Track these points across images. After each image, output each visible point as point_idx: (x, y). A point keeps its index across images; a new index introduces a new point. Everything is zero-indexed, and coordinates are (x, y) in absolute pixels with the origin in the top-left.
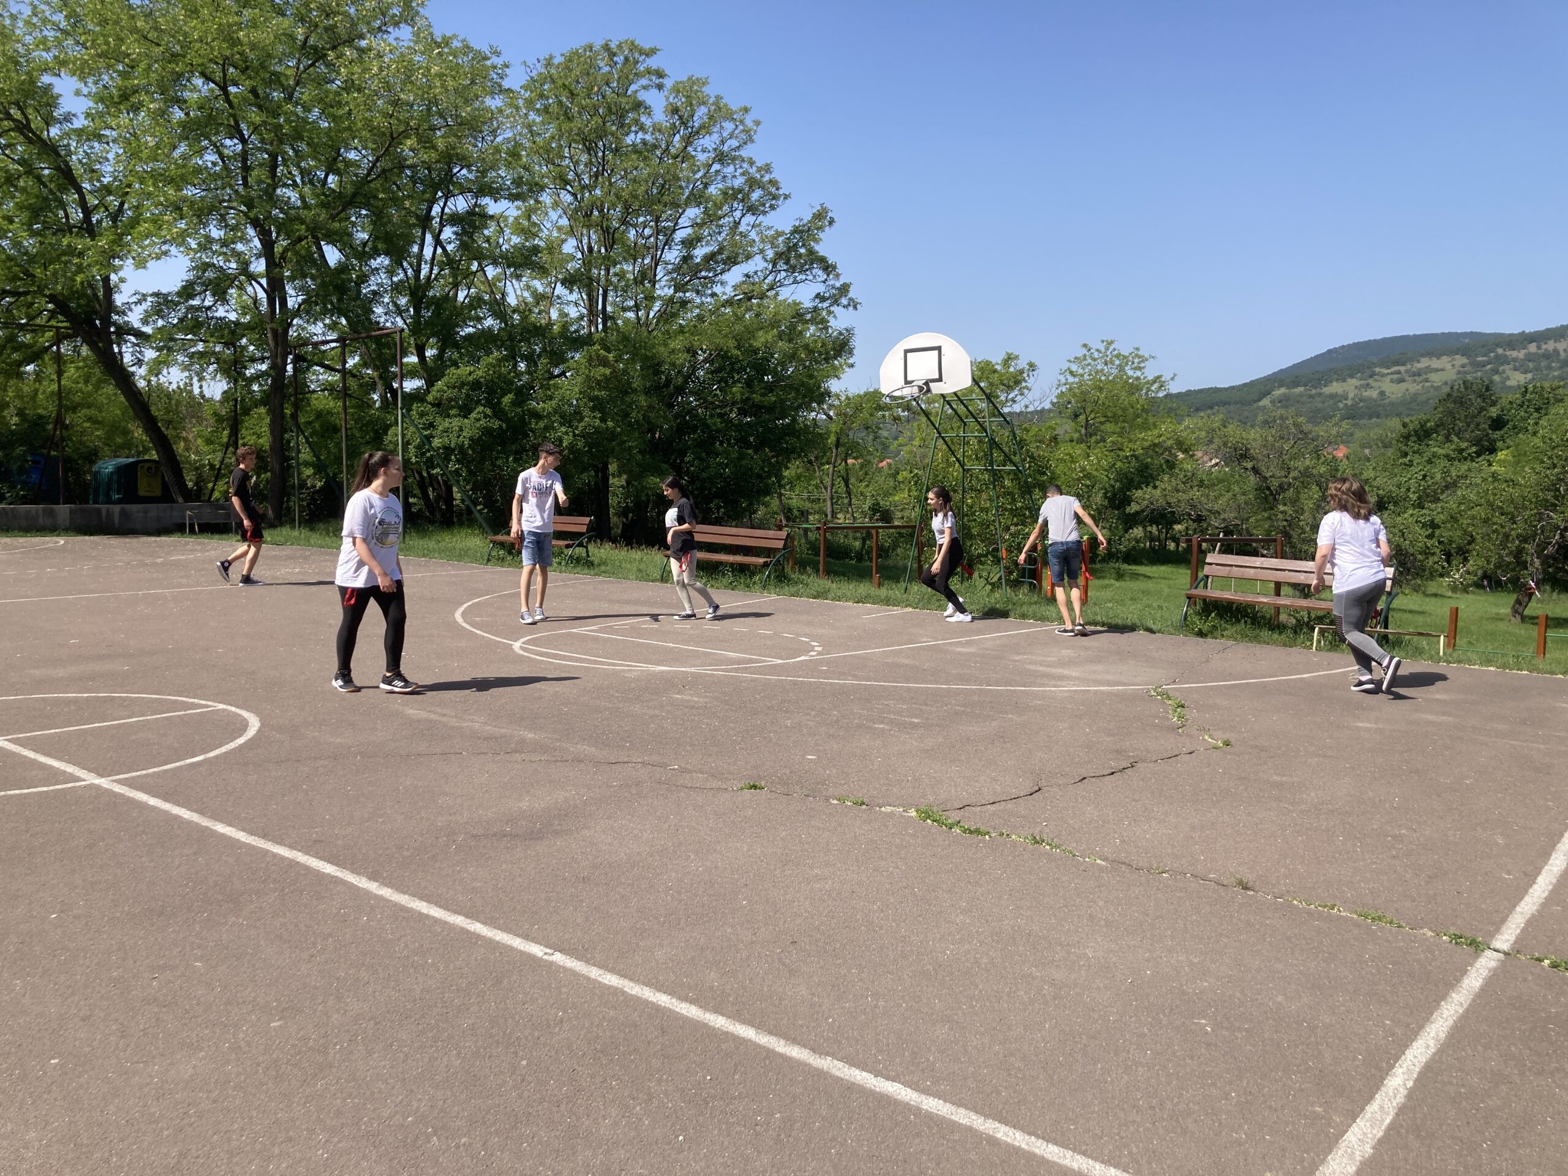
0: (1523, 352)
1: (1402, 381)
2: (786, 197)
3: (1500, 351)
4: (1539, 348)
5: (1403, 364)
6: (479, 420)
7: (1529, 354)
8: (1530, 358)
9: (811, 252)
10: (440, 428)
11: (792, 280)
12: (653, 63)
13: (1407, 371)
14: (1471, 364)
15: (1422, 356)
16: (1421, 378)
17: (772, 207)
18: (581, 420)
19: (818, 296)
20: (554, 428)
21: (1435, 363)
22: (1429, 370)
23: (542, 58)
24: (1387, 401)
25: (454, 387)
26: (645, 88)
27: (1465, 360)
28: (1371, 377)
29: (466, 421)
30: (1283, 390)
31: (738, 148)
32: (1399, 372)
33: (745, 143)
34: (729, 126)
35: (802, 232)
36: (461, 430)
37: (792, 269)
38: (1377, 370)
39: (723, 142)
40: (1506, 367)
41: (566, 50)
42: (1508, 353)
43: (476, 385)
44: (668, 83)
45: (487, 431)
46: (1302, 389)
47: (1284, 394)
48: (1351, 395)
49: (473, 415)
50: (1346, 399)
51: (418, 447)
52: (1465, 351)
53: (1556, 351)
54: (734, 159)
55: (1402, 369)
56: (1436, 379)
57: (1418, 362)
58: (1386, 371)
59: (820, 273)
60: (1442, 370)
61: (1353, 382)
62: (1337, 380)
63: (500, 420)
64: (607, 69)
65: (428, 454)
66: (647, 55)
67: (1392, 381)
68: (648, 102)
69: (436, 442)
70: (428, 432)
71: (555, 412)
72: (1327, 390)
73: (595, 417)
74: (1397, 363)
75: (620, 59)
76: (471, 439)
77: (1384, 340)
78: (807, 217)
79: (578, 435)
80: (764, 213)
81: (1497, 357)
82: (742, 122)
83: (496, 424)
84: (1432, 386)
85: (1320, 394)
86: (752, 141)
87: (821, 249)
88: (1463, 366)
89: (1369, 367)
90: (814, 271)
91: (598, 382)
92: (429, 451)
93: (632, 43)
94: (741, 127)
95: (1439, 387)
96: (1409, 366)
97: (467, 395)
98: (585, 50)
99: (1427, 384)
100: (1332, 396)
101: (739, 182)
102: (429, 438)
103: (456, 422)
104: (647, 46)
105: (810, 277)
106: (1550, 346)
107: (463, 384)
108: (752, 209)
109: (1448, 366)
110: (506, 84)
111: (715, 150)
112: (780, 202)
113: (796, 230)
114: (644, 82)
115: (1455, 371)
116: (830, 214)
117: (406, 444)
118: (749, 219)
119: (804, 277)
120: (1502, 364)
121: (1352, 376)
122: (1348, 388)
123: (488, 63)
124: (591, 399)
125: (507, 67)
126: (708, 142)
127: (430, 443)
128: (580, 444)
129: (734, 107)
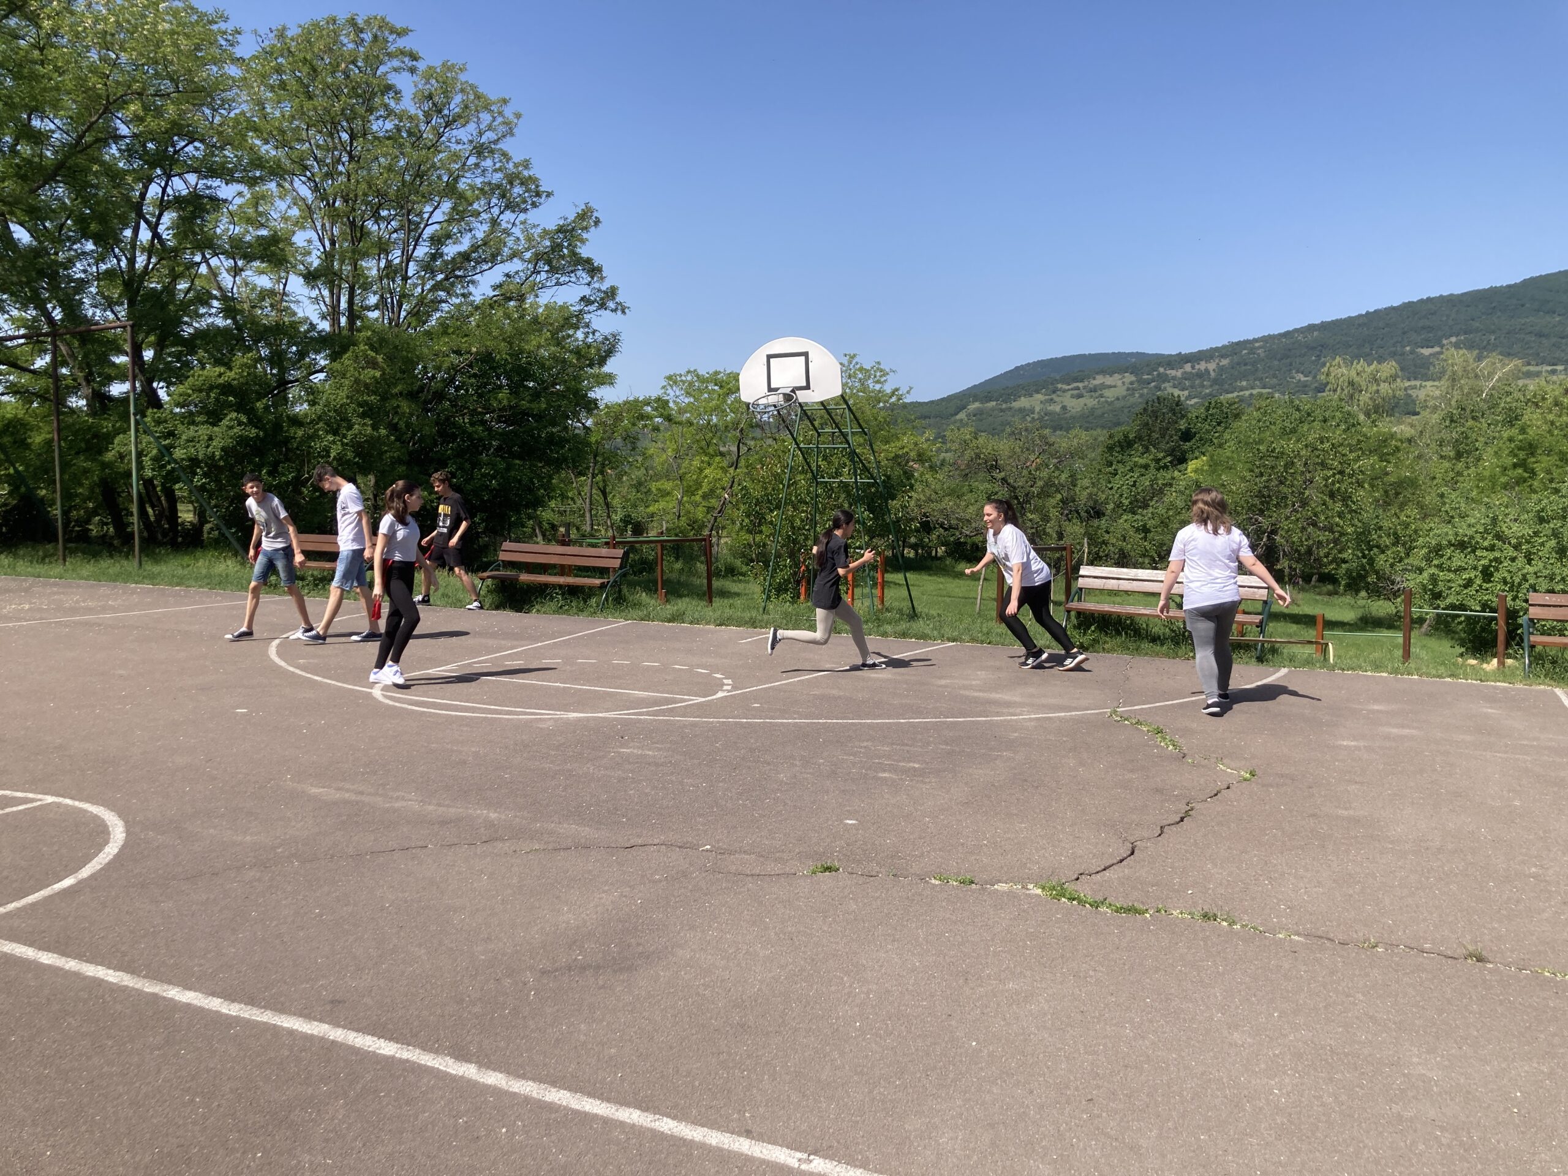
0: (1180, 371)
1: (1080, 396)
2: (549, 195)
3: (1161, 370)
4: (1193, 367)
5: (1082, 381)
6: (231, 428)
7: (1185, 373)
8: (1187, 376)
9: (574, 254)
10: (184, 437)
11: (554, 281)
12: (402, 43)
13: (1084, 388)
14: (1138, 381)
15: (1097, 373)
16: (1097, 394)
17: (534, 205)
18: (350, 428)
19: (583, 299)
20: (319, 437)
21: (1108, 380)
22: (1103, 386)
23: (274, 28)
24: (1068, 415)
25: (200, 391)
26: (395, 70)
27: (1133, 378)
28: (1054, 392)
29: (215, 429)
30: (977, 405)
31: (496, 142)
32: (1078, 388)
33: (504, 136)
34: (486, 117)
35: (566, 231)
36: (210, 439)
37: (553, 270)
38: (1059, 386)
39: (481, 134)
40: (1167, 385)
41: (306, 21)
42: (1168, 372)
43: (227, 389)
44: (421, 66)
45: (242, 440)
46: (994, 403)
47: (978, 408)
48: (1037, 409)
49: (225, 422)
50: (1033, 413)
51: (155, 459)
52: (1134, 369)
53: (1207, 370)
54: (492, 152)
55: (1081, 385)
56: (1110, 394)
57: (1094, 379)
58: (1067, 387)
59: (584, 275)
60: (1115, 387)
61: (1040, 397)
62: (1025, 396)
63: (257, 428)
64: (351, 46)
65: (169, 467)
66: (399, 34)
67: (1072, 396)
68: (399, 86)
69: (179, 453)
70: (167, 442)
71: (320, 418)
72: (1016, 405)
73: (364, 424)
74: (1076, 380)
75: (367, 37)
76: (223, 449)
77: (1064, 358)
78: (571, 217)
79: (347, 444)
80: (525, 210)
81: (1159, 374)
82: (500, 113)
83: (253, 432)
84: (1106, 402)
85: (1011, 408)
86: (512, 135)
87: (584, 252)
88: (1132, 383)
89: (1052, 384)
90: (579, 273)
91: (367, 386)
92: (169, 463)
93: (383, 20)
94: (500, 120)
95: (1112, 402)
96: (1086, 383)
97: (217, 400)
98: (328, 23)
99: (1103, 399)
100: (1021, 410)
101: (497, 177)
102: (169, 449)
103: (204, 431)
104: (399, 25)
105: (573, 279)
106: (1202, 366)
107: (211, 388)
108: (511, 206)
109: (1119, 383)
110: (239, 52)
111: (471, 142)
112: (542, 200)
113: (561, 230)
114: (396, 63)
115: (1125, 387)
116: (595, 214)
117: (140, 454)
118: (508, 216)
119: (567, 279)
120: (1164, 382)
121: (1038, 392)
122: (1035, 402)
123: (215, 27)
124: (360, 405)
125: (239, 33)
126: (464, 133)
127: (171, 454)
128: (350, 455)
129: (493, 97)
